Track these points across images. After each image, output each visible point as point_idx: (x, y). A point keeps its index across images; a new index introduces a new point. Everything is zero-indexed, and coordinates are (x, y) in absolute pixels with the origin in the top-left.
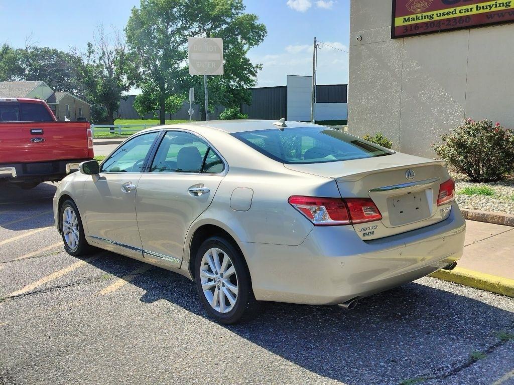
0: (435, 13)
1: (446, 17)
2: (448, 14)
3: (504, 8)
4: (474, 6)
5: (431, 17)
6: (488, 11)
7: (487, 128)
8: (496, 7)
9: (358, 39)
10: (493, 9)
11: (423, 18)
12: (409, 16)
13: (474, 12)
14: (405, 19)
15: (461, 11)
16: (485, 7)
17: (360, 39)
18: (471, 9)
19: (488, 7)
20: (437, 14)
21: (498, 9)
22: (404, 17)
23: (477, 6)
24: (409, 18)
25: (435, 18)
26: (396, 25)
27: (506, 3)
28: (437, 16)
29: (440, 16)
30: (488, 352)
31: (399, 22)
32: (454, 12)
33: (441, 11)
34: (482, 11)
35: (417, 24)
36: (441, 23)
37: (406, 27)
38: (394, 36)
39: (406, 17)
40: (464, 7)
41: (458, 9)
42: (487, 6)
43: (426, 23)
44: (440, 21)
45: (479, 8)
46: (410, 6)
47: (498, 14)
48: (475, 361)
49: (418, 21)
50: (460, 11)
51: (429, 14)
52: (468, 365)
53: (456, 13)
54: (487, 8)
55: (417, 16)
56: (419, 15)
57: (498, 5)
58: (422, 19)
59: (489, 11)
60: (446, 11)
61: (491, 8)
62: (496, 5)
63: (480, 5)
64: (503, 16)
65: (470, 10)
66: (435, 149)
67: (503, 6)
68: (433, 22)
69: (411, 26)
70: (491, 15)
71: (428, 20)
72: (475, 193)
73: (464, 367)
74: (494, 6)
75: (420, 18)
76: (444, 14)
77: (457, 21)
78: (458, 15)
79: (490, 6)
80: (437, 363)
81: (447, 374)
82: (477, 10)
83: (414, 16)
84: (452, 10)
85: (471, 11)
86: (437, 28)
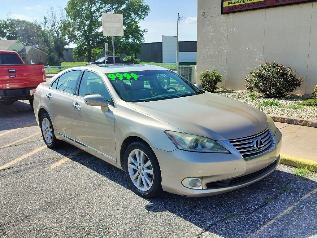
1: (253, 1)
5: (244, 1)
7: (276, 66)
9: (202, 14)
11: (240, 2)
14: (229, 3)
17: (203, 14)
22: (229, 1)
24: (231, 2)
25: (247, 2)
26: (224, 6)
29: (249, 1)
30: (274, 198)
31: (226, 4)
35: (236, 6)
36: (250, 5)
37: (229, 7)
38: (223, 13)
39: (230, 2)
43: (241, 5)
44: (249, 4)
47: (282, 0)
48: (267, 204)
49: (237, 4)
52: (263, 206)
55: (236, 1)
58: (239, 2)
66: (246, 79)
68: (245, 5)
69: (233, 7)
70: (278, 0)
71: (242, 3)
72: (268, 104)
73: (261, 207)
75: (238, 2)
77: (259, 4)
80: (246, 205)
81: (251, 212)
86: (247, 8)
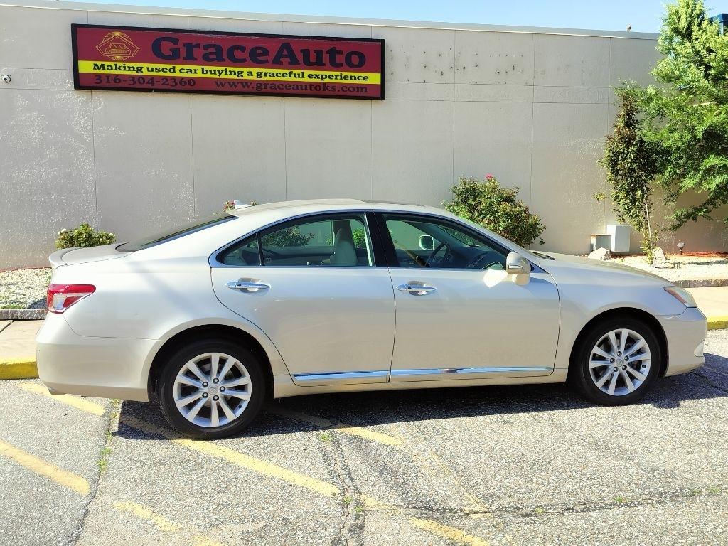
0: (145, 65)
1: (161, 74)
2: (163, 70)
3: (235, 77)
4: (199, 68)
5: (139, 70)
6: (216, 76)
8: (226, 74)
9: (5, 79)
10: (223, 76)
11: (127, 69)
12: (103, 63)
13: (199, 75)
14: (96, 65)
15: (183, 71)
16: (213, 72)
17: (8, 80)
18: (195, 70)
19: (217, 72)
20: (148, 68)
21: (229, 77)
22: (96, 62)
23: (203, 69)
24: (103, 65)
25: (145, 73)
26: (82, 70)
27: (238, 72)
28: (148, 70)
29: (152, 71)
31: (86, 67)
32: (172, 70)
33: (155, 66)
34: (208, 75)
35: (117, 76)
36: (155, 80)
37: (99, 76)
38: (79, 86)
39: (99, 63)
40: (186, 67)
41: (178, 67)
42: (215, 71)
43: (132, 77)
44: (152, 78)
45: (205, 72)
46: (103, 48)
47: (229, 83)
49: (119, 72)
50: (180, 71)
51: (136, 65)
53: (174, 72)
54: (215, 73)
55: (116, 65)
56: (119, 64)
57: (229, 73)
58: (125, 69)
59: (218, 77)
60: (161, 66)
61: (220, 74)
62: (226, 72)
63: (207, 68)
64: (236, 86)
65: (193, 71)
67: (235, 74)
68: (143, 78)
69: (108, 76)
70: (221, 83)
71: (134, 73)
74: (224, 73)
75: (122, 68)
76: (158, 70)
77: (178, 82)
78: (178, 74)
79: (218, 71)
82: (203, 73)
83: (112, 64)
84: (169, 66)
85: (195, 72)
86: (150, 86)
